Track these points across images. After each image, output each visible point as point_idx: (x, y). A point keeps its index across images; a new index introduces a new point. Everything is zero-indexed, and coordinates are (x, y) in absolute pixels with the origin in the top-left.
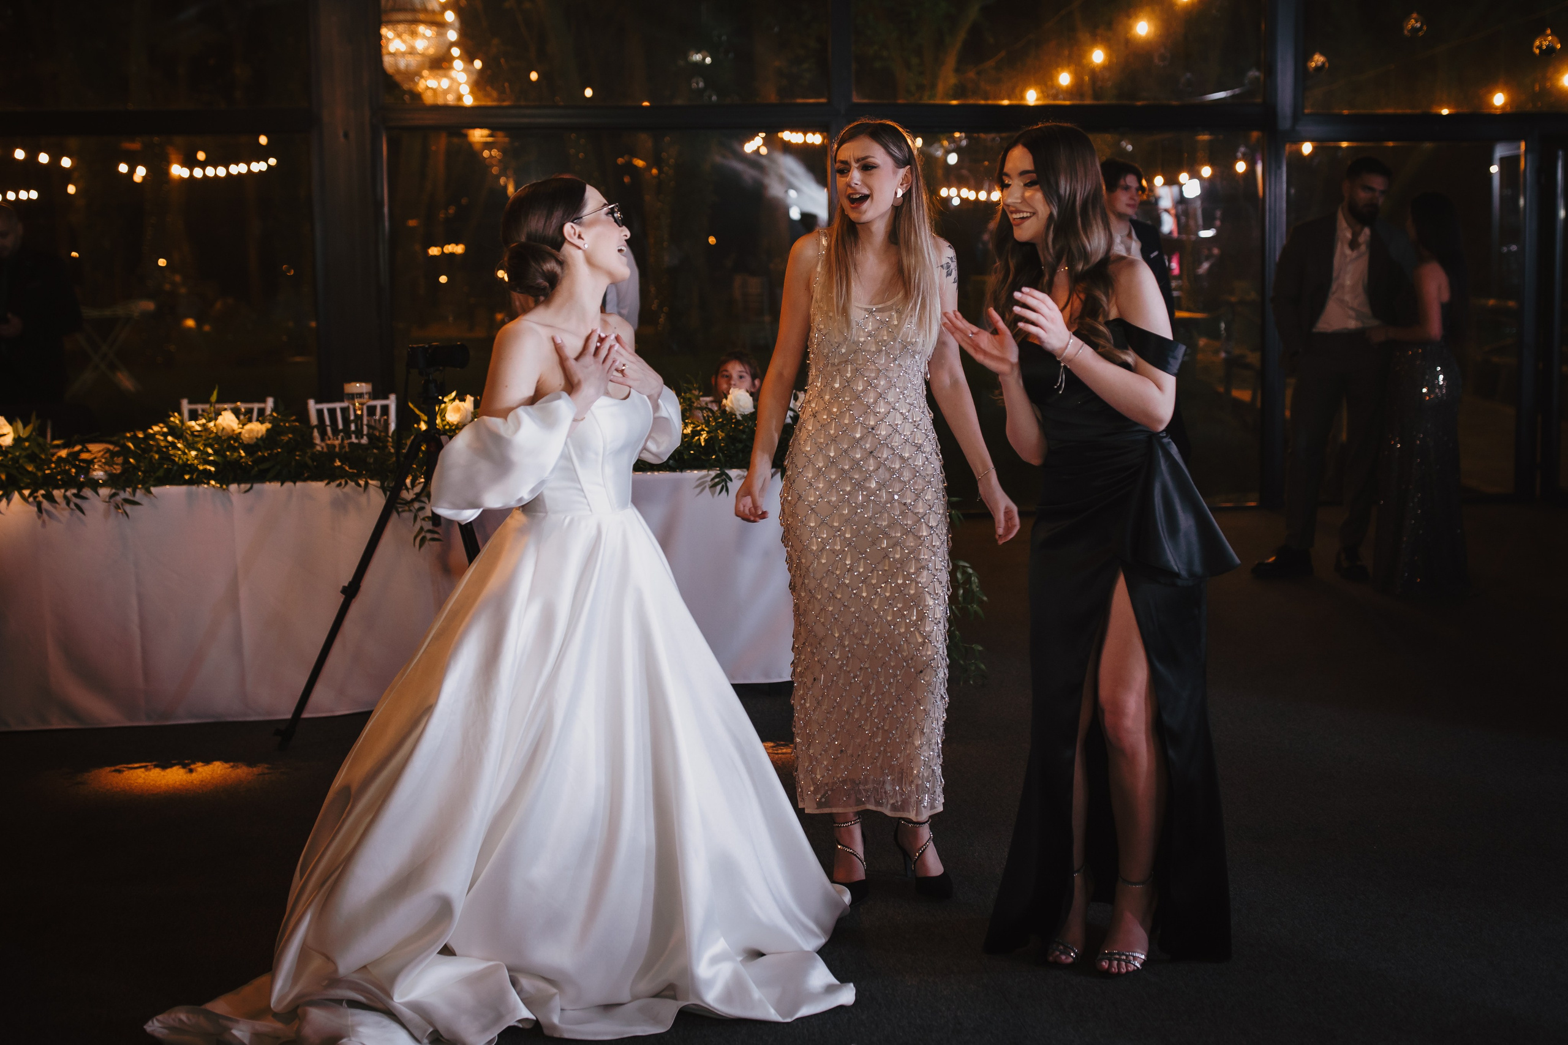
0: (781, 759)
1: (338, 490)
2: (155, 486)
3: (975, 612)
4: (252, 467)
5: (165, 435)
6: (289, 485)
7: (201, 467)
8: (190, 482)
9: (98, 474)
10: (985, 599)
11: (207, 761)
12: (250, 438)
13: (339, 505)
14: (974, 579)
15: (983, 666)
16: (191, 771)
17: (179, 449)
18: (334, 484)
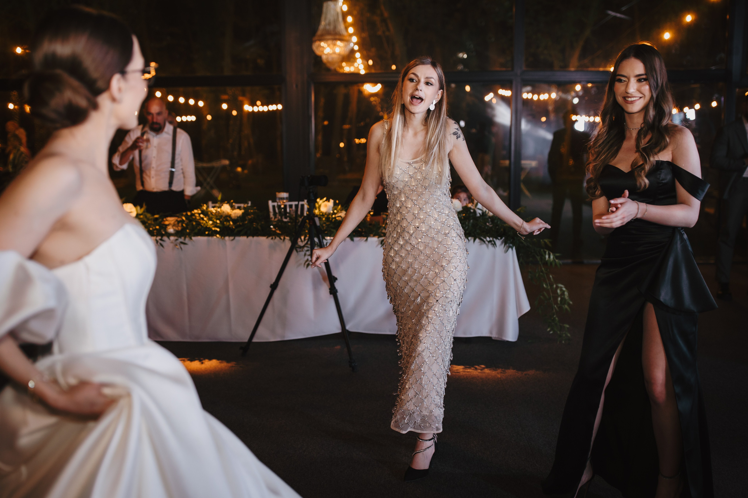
0: (466, 374)
1: (272, 241)
2: (194, 236)
3: (566, 309)
4: (234, 229)
5: (199, 214)
6: (250, 238)
7: (213, 229)
8: (208, 235)
9: (171, 230)
10: (571, 303)
11: (210, 359)
12: (235, 217)
13: (272, 248)
14: (566, 293)
15: (569, 335)
16: (202, 363)
17: (204, 220)
18: (270, 238)
